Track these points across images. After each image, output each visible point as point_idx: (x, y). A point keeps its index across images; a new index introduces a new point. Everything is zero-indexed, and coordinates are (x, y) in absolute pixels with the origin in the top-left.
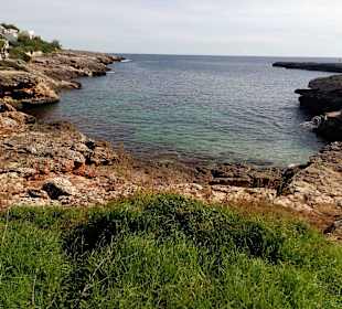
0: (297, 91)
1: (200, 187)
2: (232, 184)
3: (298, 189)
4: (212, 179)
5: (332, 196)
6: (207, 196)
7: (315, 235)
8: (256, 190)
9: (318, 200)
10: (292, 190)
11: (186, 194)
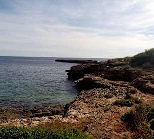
0: (66, 71)
1: (26, 120)
2: (42, 115)
3: (71, 113)
4: (31, 114)
5: (85, 114)
6: (29, 124)
7: (81, 133)
8: (53, 117)
9: (80, 116)
10: (69, 114)
11: (18, 125)
